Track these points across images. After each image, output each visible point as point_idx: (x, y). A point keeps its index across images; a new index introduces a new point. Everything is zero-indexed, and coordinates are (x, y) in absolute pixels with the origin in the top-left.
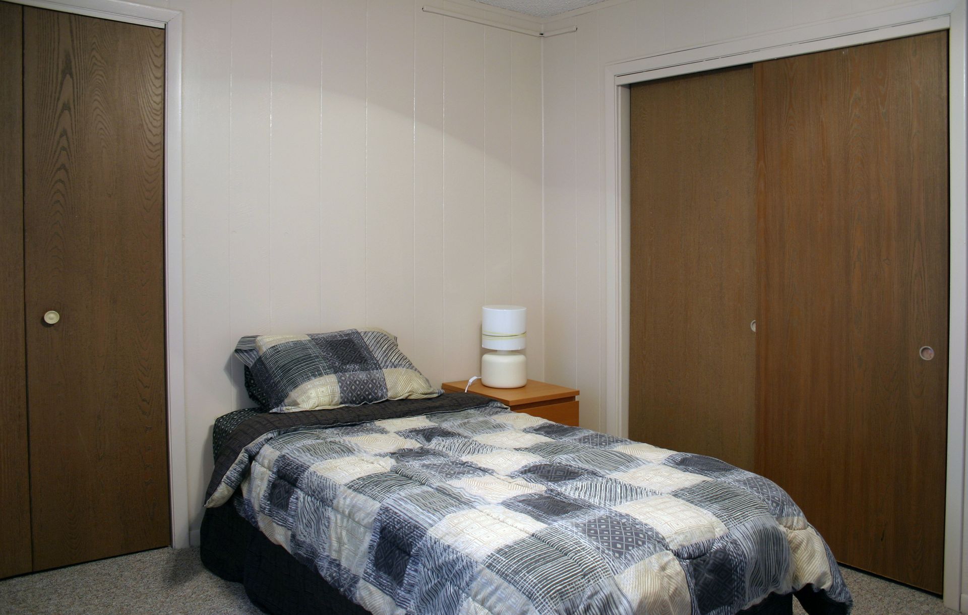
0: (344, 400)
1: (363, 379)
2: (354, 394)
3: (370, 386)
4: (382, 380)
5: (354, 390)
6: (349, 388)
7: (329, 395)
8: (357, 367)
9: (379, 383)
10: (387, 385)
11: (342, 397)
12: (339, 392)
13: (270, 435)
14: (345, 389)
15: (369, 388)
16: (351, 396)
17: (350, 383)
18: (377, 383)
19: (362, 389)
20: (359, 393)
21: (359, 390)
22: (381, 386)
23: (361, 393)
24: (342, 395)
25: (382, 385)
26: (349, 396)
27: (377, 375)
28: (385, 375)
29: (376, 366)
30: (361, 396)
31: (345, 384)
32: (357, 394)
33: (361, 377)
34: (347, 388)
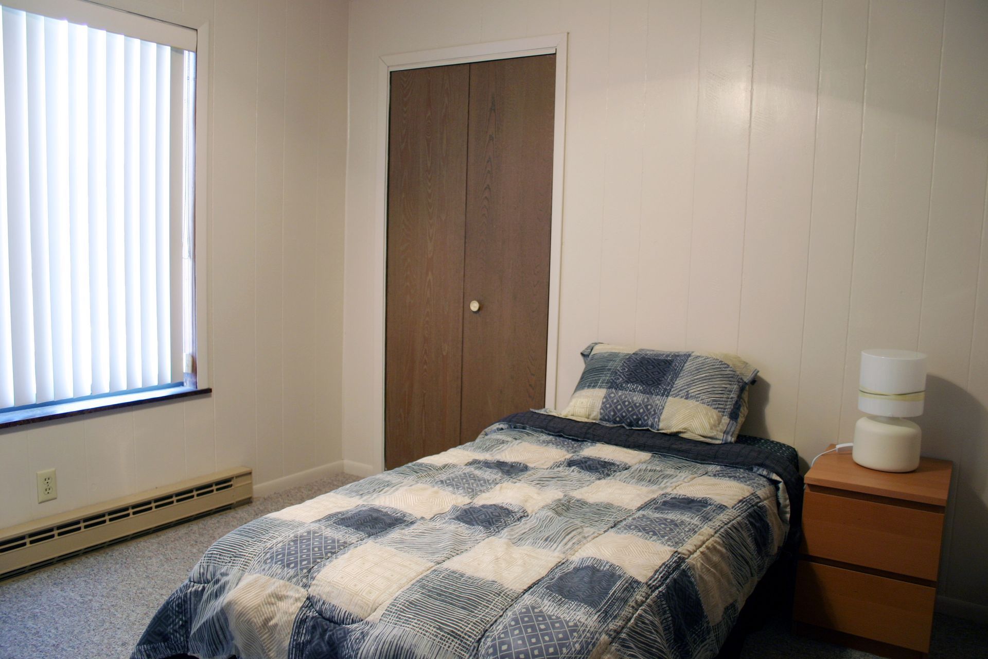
0: (604, 417)
1: (635, 402)
2: (618, 414)
3: (641, 411)
4: (660, 408)
5: (619, 411)
6: (613, 406)
7: (587, 408)
8: (640, 387)
9: (654, 411)
10: (662, 415)
11: (601, 414)
12: (600, 407)
13: (501, 426)
14: (608, 406)
15: (640, 413)
16: (614, 416)
17: (618, 401)
18: (652, 410)
19: (629, 412)
20: (624, 414)
21: (624, 412)
22: (655, 413)
23: (626, 415)
24: (602, 411)
25: (657, 413)
26: (610, 414)
27: (658, 402)
28: (667, 404)
29: (664, 393)
30: (627, 419)
31: (610, 401)
32: (622, 414)
33: (635, 398)
34: (611, 406)
